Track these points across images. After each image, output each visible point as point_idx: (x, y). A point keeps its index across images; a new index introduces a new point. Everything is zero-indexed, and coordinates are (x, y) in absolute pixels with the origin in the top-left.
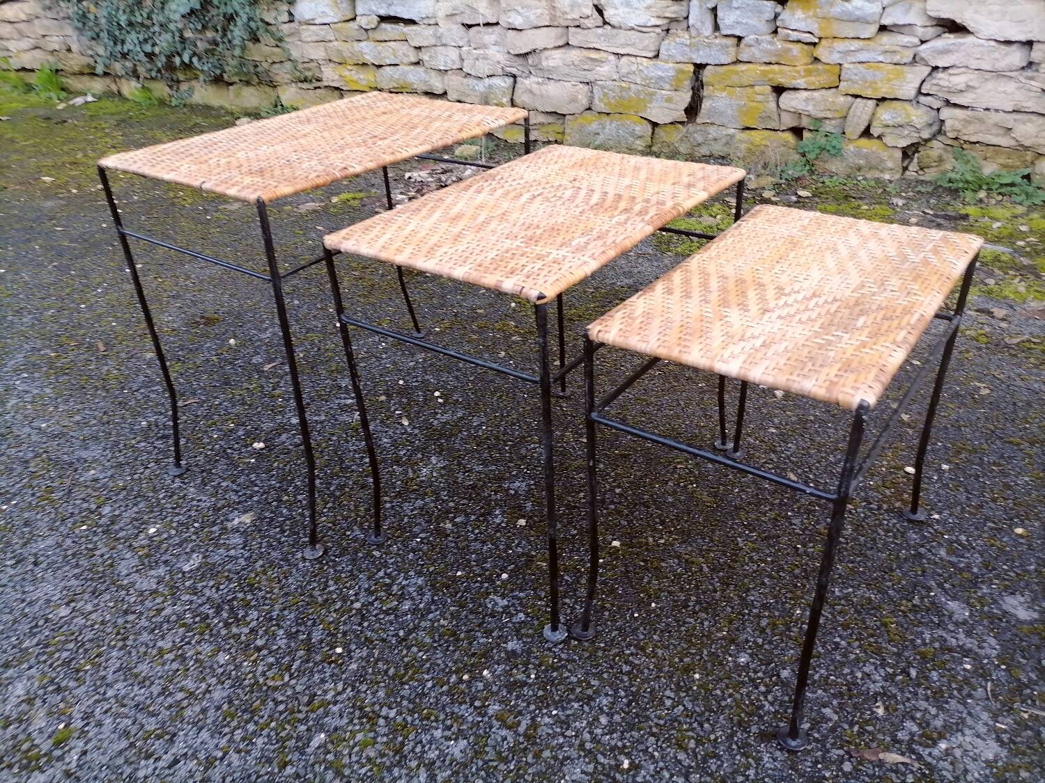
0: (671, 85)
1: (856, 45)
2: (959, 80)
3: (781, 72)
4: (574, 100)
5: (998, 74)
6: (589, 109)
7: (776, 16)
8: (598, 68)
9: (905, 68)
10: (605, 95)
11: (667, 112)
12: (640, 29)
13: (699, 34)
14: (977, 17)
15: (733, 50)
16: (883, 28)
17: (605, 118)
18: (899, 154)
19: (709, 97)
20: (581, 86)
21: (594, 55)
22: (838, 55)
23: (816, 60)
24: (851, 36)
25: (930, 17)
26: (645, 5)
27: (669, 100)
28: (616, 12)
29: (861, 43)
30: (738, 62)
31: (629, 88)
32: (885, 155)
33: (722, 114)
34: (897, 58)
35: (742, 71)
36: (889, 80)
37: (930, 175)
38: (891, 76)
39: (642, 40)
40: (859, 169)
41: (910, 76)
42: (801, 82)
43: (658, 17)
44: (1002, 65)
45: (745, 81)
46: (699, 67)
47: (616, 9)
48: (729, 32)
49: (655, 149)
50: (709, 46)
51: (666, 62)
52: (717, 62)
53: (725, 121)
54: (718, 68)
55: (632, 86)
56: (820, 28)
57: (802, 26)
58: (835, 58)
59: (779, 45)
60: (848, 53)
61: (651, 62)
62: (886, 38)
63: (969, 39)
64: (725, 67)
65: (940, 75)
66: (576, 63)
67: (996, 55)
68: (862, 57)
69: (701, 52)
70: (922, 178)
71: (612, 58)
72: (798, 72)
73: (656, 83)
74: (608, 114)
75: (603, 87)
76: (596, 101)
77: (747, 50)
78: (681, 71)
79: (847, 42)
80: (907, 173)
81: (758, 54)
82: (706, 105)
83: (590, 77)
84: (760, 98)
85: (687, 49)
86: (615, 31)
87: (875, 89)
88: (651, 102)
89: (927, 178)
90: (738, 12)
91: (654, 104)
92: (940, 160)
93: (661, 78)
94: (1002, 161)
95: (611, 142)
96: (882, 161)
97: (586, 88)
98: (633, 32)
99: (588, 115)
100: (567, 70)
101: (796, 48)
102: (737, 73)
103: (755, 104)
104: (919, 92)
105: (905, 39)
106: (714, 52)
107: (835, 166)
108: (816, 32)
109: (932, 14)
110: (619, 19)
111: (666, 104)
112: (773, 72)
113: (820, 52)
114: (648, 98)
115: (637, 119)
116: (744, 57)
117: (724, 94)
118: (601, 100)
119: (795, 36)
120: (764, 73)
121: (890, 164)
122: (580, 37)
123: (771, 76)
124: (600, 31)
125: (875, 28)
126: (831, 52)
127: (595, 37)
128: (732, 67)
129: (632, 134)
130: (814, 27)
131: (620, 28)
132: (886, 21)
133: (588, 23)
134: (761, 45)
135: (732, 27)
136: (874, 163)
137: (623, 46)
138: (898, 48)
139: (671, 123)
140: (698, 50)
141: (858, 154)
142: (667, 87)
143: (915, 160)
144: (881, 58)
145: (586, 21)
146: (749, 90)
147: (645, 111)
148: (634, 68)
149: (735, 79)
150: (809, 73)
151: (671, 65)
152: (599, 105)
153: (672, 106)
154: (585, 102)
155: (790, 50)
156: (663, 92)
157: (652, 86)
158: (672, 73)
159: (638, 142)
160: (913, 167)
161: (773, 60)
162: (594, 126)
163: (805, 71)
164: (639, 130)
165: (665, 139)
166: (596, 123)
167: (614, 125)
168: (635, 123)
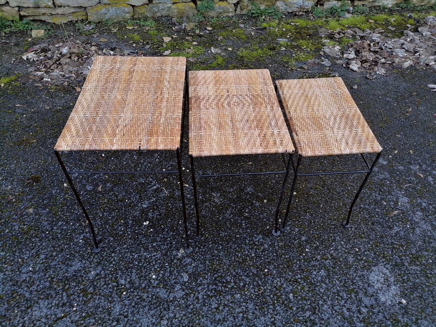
6: (100, 3)
11: (139, 0)
17: (108, 6)
18: (233, 6)
32: (229, 7)
37: (244, 12)
40: (221, 13)
49: (135, 17)
53: (166, 1)
70: (242, 13)
74: (109, 4)
80: (237, 12)
89: (244, 13)
92: (247, 6)
94: (266, 4)
95: (113, 17)
96: (228, 9)
99: (99, 6)
107: (212, 14)
115: (124, 5)
121: (231, 10)
129: (124, 12)
136: (225, 10)
139: (142, 5)
141: (220, 8)
143: (239, 7)
147: (129, 1)
159: (127, 15)
160: (238, 9)
162: (103, 10)
164: (126, 9)
165: (140, 12)
166: (104, 9)
167: (114, 9)
168: (124, 7)
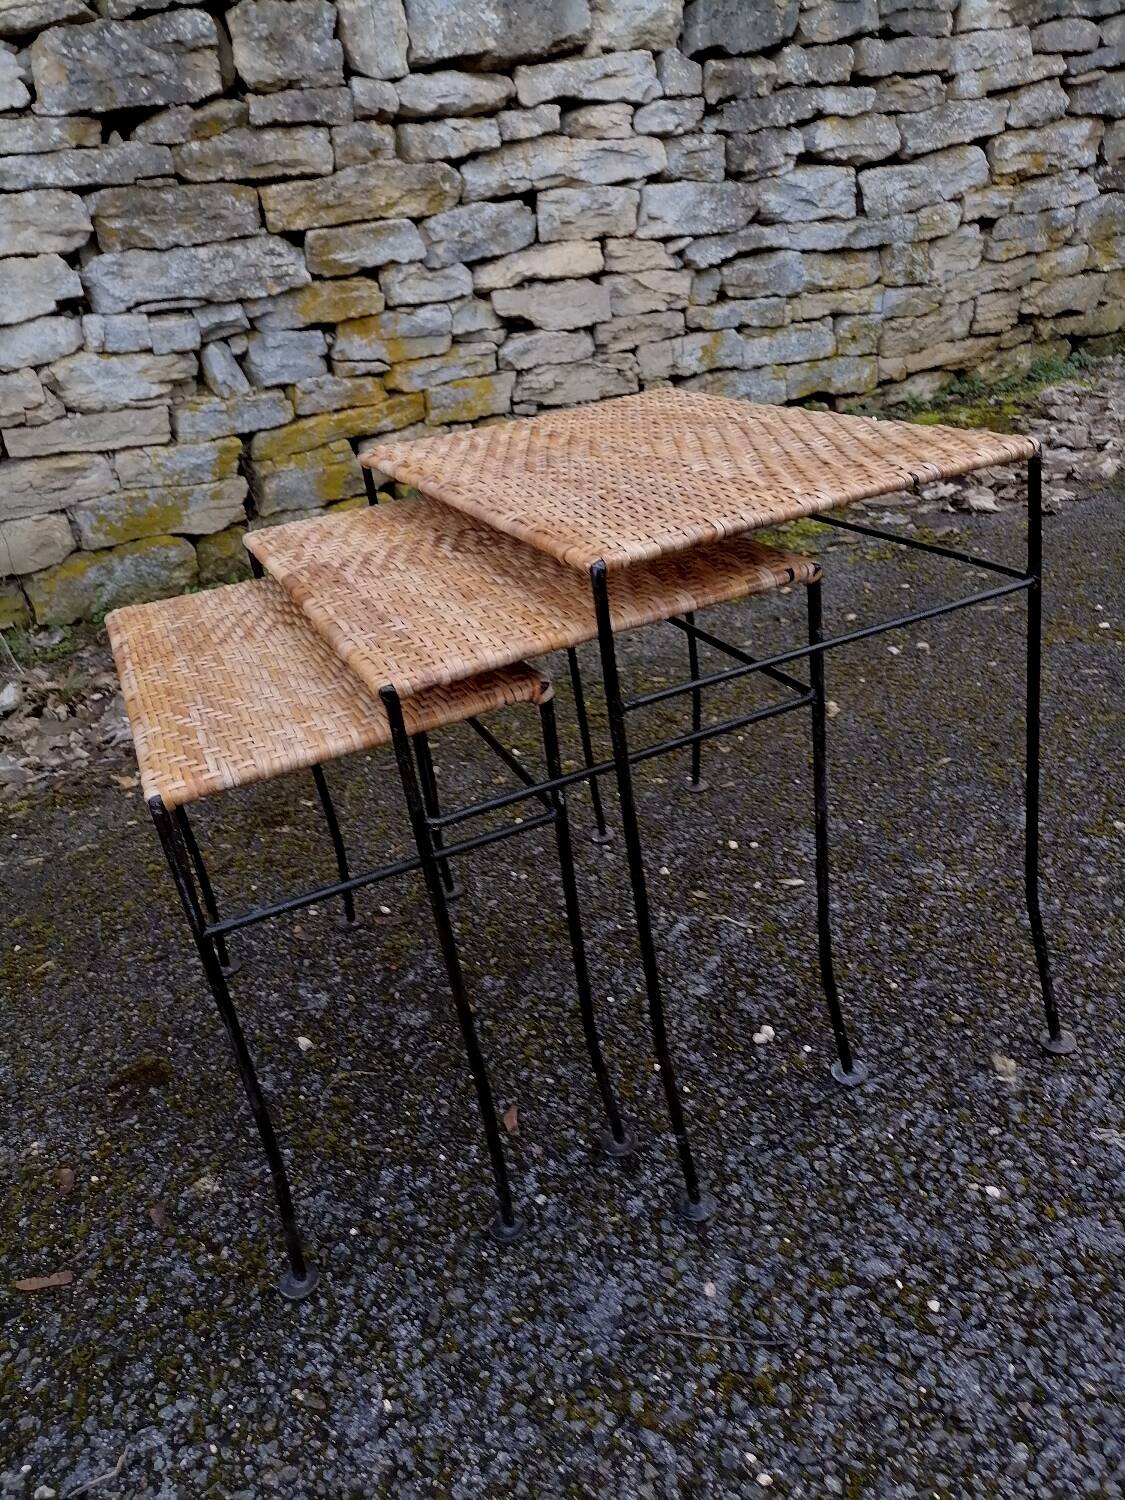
0: (214, 474)
1: (434, 364)
2: (546, 378)
3: (361, 417)
4: (46, 544)
5: (578, 364)
6: (78, 550)
7: (330, 347)
8: (79, 482)
9: (494, 378)
10: (102, 519)
11: (215, 513)
12: (141, 404)
13: (233, 393)
14: (542, 309)
15: (288, 403)
16: (456, 340)
17: (106, 558)
19: (273, 475)
20: (53, 517)
21: (66, 462)
22: (419, 380)
23: (393, 392)
24: (426, 354)
25: (499, 317)
26: (139, 368)
27: (217, 495)
28: (93, 387)
29: (439, 360)
30: (298, 417)
31: (146, 497)
33: (294, 494)
34: (480, 370)
35: (311, 428)
36: (481, 396)
38: (482, 391)
39: (145, 421)
41: (499, 386)
42: (386, 423)
43: (162, 382)
44: (578, 354)
45: (317, 440)
46: (247, 438)
47: (90, 382)
48: (275, 381)
49: (206, 575)
50: (255, 405)
51: (195, 442)
52: (274, 424)
53: (302, 501)
54: (276, 433)
55: (148, 492)
56: (390, 353)
57: (368, 353)
58: (417, 384)
59: (348, 383)
60: (431, 374)
61: (172, 449)
62: (462, 350)
63: (540, 334)
64: (285, 430)
65: (529, 377)
66: (37, 483)
67: (572, 345)
68: (445, 376)
69: (246, 416)
71: (99, 459)
72: (380, 411)
73: (191, 476)
74: (110, 549)
75: (93, 509)
76: (88, 533)
77: (307, 398)
78: (227, 450)
79: (424, 363)
81: (324, 402)
82: (270, 487)
83: (66, 498)
84: (340, 457)
85: (224, 417)
86: (94, 418)
87: (470, 410)
88: (186, 507)
90: (279, 352)
91: (193, 508)
93: (198, 467)
95: (129, 591)
97: (63, 519)
98: (126, 413)
99: (78, 561)
100: (19, 500)
101: (369, 382)
102: (304, 432)
103: (335, 467)
104: (513, 403)
105: (483, 347)
106: (267, 413)
108: (387, 358)
109: (503, 313)
110: (101, 397)
111: (213, 504)
112: (350, 419)
113: (399, 380)
114: (180, 503)
115: (166, 540)
116: (305, 410)
117: (292, 465)
118: (95, 530)
119: (362, 367)
120: (340, 422)
122: (30, 442)
123: (348, 425)
124: (66, 423)
125: (447, 340)
126: (410, 378)
127: (60, 435)
128: (294, 427)
129: (167, 565)
130: (382, 352)
131: (103, 410)
132: (459, 330)
133: (44, 414)
134: (323, 390)
135: (276, 374)
137: (115, 436)
138: (478, 359)
139: (227, 529)
140: (241, 414)
142: (208, 477)
144: (464, 373)
145: (40, 413)
146: (323, 452)
147: (181, 524)
148: (146, 464)
149: (303, 441)
150: (391, 409)
151: (207, 445)
152: (94, 538)
153: (223, 503)
154: (69, 541)
155: (362, 386)
156: (204, 486)
157: (184, 482)
158: (211, 456)
159: (177, 574)
161: (345, 403)
162: (92, 575)
163: (388, 408)
164: (174, 555)
165: (219, 555)
166: (94, 569)
167: (127, 562)
168: (166, 546)
